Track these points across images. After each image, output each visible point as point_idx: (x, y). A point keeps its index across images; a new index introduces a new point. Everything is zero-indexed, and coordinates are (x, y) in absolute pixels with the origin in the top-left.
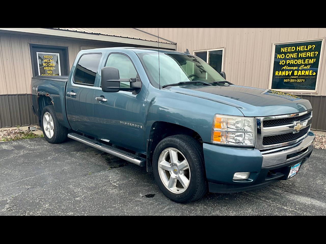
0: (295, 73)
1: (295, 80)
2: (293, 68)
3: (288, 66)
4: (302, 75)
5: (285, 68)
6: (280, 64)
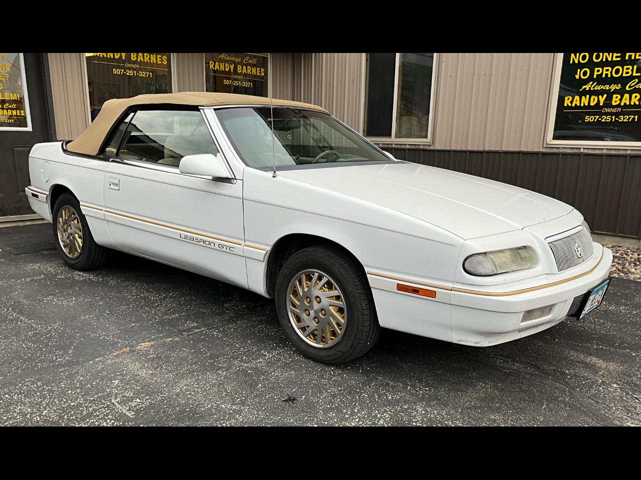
0: (614, 99)
1: (614, 117)
2: (611, 88)
3: (596, 83)
4: (632, 103)
5: (590, 88)
6: (577, 77)
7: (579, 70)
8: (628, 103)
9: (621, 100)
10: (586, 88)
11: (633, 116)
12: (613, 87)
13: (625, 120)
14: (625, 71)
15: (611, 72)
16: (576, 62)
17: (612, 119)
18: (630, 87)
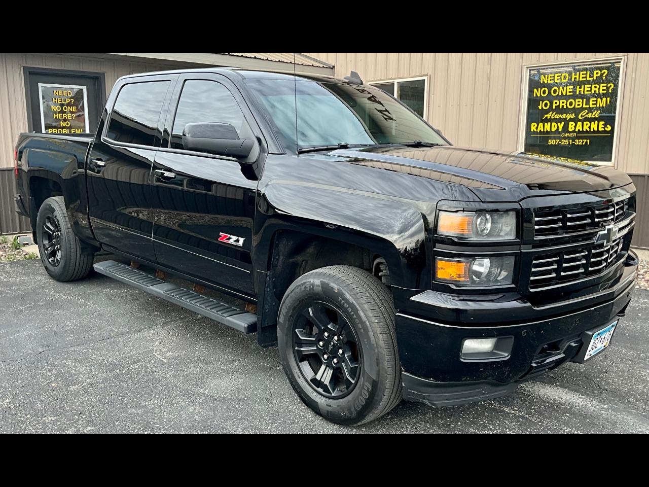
0: (570, 126)
1: (571, 141)
2: (567, 117)
3: (555, 113)
4: (585, 130)
5: (551, 116)
6: (540, 107)
7: (541, 102)
8: (581, 130)
9: (575, 127)
10: (547, 117)
11: (585, 140)
12: (569, 116)
13: (580, 144)
14: (577, 103)
15: (566, 104)
16: (539, 95)
17: (569, 142)
18: (582, 116)
